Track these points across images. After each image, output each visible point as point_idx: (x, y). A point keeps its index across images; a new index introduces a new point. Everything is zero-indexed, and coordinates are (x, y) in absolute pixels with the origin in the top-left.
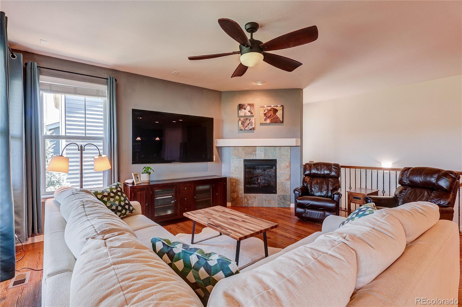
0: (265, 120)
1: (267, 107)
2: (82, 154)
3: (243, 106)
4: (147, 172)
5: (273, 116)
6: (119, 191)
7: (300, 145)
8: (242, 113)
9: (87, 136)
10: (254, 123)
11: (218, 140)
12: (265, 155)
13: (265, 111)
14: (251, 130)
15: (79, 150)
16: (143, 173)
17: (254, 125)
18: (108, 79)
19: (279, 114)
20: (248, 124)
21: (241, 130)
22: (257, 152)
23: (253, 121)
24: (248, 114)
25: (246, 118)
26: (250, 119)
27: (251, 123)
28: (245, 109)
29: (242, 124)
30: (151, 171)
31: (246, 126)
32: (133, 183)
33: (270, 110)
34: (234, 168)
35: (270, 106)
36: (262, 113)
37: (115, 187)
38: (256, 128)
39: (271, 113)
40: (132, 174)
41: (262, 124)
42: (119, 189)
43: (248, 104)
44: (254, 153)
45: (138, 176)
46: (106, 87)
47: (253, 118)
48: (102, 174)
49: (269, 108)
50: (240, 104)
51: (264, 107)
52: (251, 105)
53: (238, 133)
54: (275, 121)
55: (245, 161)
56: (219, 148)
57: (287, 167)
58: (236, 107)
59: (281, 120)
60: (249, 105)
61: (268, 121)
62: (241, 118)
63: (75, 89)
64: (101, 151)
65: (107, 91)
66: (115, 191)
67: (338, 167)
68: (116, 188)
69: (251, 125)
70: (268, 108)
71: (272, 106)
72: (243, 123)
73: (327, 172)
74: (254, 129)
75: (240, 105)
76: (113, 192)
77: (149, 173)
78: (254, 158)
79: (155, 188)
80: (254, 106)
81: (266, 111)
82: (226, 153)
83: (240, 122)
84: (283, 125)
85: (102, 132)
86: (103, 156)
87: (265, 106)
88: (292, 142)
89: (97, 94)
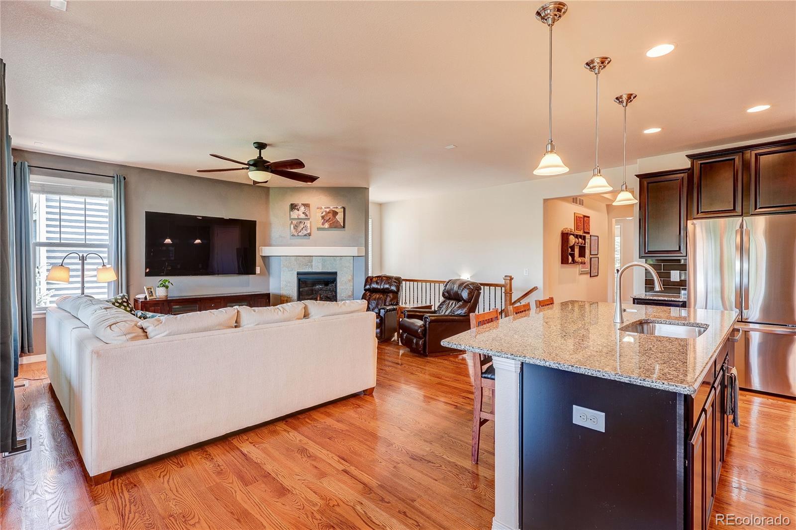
0: (323, 224)
1: (325, 208)
2: (83, 264)
3: (296, 206)
4: (164, 286)
5: (332, 220)
6: (124, 302)
7: (364, 255)
8: (295, 214)
9: (87, 242)
10: (309, 227)
11: (263, 247)
12: (323, 266)
13: (322, 213)
14: (305, 235)
15: (80, 260)
16: (158, 287)
17: (309, 230)
18: (114, 177)
19: (340, 217)
20: (302, 229)
21: (293, 235)
22: (313, 263)
23: (309, 225)
24: (303, 216)
25: (300, 221)
26: (304, 223)
27: (305, 228)
28: (298, 210)
29: (294, 228)
30: (170, 285)
31: (299, 230)
32: (146, 298)
33: (329, 213)
34: (285, 283)
35: (329, 208)
36: (319, 215)
37: (120, 297)
38: (312, 234)
39: (331, 215)
40: (145, 287)
41: (319, 229)
42: (124, 300)
43: (302, 204)
44: (310, 264)
45: (152, 290)
46: (112, 185)
47: (309, 222)
48: (106, 285)
49: (328, 210)
50: (292, 203)
51: (321, 208)
52: (306, 205)
53: (290, 239)
54: (335, 226)
55: (298, 274)
56: (266, 259)
57: (349, 281)
58: (288, 207)
59: (342, 224)
60: (304, 205)
61: (327, 225)
62: (294, 222)
63: (73, 188)
64: (106, 261)
65: (113, 191)
66: (120, 301)
67: (398, 281)
68: (122, 299)
69: (306, 230)
70: (325, 210)
71: (331, 207)
72: (296, 227)
73: (387, 286)
74: (310, 234)
75: (292, 205)
76: (118, 302)
77: (167, 287)
78: (310, 270)
79: (172, 304)
80: (309, 207)
81: (324, 213)
82: (274, 264)
83: (292, 226)
84: (345, 230)
85: (107, 237)
86: (108, 266)
87: (323, 207)
88: (353, 251)
89: (102, 195)
